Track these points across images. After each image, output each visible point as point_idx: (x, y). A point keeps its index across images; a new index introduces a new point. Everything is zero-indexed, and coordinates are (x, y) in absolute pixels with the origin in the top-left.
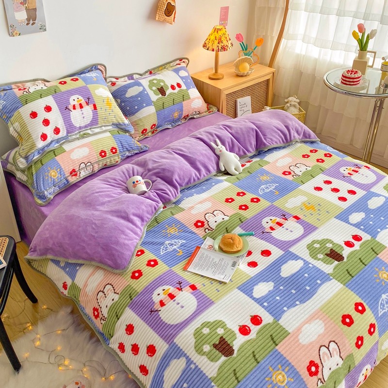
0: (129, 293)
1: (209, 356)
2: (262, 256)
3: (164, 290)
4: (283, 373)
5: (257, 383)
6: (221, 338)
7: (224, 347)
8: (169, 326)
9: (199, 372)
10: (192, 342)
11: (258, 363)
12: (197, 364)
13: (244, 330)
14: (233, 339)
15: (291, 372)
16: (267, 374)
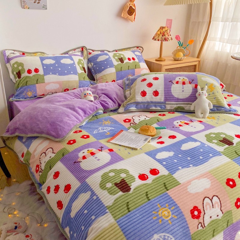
0: (63, 153)
1: (109, 191)
2: (169, 139)
3: (88, 150)
4: (169, 210)
5: (144, 214)
6: (122, 180)
7: (123, 186)
8: (85, 171)
9: (99, 202)
10: (98, 181)
11: (149, 200)
12: (98, 196)
13: (143, 177)
14: (132, 181)
15: (176, 210)
16: (155, 208)
